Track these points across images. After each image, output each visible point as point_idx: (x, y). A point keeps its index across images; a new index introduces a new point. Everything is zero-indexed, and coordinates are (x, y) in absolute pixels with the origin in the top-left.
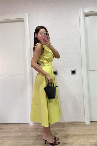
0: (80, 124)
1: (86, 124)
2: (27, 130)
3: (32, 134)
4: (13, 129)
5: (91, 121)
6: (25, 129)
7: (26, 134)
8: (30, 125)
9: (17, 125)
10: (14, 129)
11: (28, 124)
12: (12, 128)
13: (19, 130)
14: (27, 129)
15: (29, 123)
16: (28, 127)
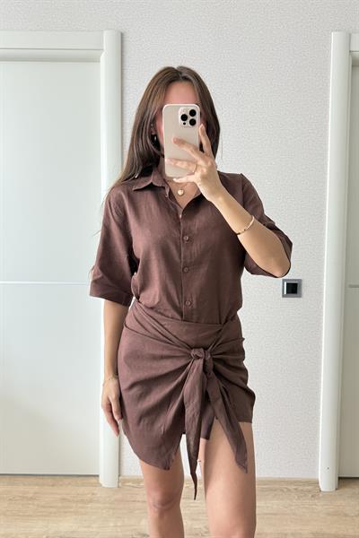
0: (301, 488)
1: (322, 490)
2: (89, 506)
3: (112, 525)
4: (31, 499)
5: (340, 478)
6: (82, 501)
7: (89, 527)
8: (104, 485)
9: (50, 481)
10: (36, 503)
11: (93, 480)
12: (31, 495)
13: (60, 505)
14: (91, 501)
15: (98, 476)
16: (95, 492)
